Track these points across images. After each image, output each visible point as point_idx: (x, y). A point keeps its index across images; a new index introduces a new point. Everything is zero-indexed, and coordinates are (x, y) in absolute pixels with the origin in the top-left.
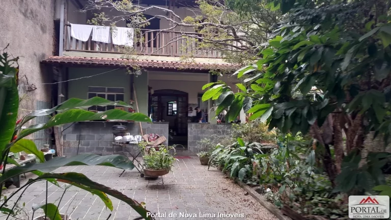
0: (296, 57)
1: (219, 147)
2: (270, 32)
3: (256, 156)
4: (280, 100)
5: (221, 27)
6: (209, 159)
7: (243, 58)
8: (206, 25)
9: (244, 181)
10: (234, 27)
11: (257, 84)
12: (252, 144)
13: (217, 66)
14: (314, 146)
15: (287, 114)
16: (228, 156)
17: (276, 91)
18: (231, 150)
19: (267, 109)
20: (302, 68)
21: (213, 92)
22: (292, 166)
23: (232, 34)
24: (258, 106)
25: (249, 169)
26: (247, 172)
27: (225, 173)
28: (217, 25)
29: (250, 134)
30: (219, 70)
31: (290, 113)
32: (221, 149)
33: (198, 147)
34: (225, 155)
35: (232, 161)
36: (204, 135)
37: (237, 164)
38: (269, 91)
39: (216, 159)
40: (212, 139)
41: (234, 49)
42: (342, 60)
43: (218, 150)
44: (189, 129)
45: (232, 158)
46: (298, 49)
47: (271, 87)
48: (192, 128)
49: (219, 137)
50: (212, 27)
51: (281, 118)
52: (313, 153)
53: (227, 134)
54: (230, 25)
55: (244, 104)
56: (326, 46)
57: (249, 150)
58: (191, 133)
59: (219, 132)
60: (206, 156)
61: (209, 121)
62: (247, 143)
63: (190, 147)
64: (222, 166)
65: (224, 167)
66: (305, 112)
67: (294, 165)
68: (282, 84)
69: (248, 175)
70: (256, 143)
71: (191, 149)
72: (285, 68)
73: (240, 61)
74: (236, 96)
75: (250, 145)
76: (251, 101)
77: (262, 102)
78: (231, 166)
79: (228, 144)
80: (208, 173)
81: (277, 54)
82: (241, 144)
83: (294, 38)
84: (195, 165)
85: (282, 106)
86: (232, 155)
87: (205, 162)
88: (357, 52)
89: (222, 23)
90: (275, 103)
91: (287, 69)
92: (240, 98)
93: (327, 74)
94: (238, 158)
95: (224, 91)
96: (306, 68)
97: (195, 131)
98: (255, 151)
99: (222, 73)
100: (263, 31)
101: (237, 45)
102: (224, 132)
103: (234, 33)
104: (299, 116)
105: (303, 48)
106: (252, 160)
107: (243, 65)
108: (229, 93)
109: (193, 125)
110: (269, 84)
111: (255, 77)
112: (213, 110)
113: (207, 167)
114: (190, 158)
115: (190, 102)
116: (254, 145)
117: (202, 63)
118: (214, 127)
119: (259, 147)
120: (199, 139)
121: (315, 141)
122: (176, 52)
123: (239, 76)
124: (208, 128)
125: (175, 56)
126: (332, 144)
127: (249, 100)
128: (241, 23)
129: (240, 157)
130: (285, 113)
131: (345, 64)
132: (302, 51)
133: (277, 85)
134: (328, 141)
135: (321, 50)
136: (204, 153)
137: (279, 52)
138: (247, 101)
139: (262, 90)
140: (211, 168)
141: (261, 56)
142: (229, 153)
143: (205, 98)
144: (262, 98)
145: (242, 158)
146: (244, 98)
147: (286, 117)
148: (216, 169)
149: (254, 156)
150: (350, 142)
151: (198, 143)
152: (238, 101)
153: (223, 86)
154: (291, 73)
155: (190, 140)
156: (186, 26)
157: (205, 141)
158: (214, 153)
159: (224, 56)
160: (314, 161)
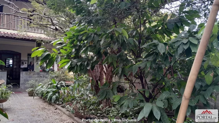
0: (82, 38)
1: (41, 85)
2: (71, 23)
3: (62, 88)
4: (75, 58)
5: (44, 17)
6: (34, 93)
7: (56, 35)
8: (35, 14)
9: (55, 102)
10: (51, 18)
11: (63, 49)
12: (60, 82)
13: (41, 38)
14: (91, 81)
15: (78, 65)
16: (46, 90)
17: (73, 53)
18: (48, 86)
19: (68, 62)
20: (85, 43)
21: (38, 52)
22: (80, 91)
23: (50, 21)
24: (63, 61)
25: (58, 96)
26: (57, 97)
27: (44, 99)
28: (42, 15)
29: (59, 77)
30: (42, 41)
31: (79, 64)
32: (41, 86)
33: (27, 85)
34: (44, 89)
35: (48, 92)
36: (31, 79)
37: (51, 93)
38: (69, 53)
39: (39, 92)
40: (36, 81)
41: (51, 30)
42: (101, 41)
43: (40, 87)
44: (21, 75)
45: (48, 90)
46: (83, 34)
47: (70, 51)
48: (23, 74)
49: (41, 79)
50: (38, 16)
51: (75, 66)
52: (90, 84)
53: (46, 78)
54: (49, 16)
55: (56, 59)
56: (95, 34)
57: (59, 86)
58: (22, 78)
59: (41, 76)
60: (32, 91)
61: (35, 70)
62: (57, 82)
63: (21, 87)
64: (42, 96)
65: (43, 96)
66: (86, 63)
67: (81, 91)
68: (76, 50)
69: (57, 99)
70: (63, 82)
71: (22, 88)
72: (77, 43)
73: (55, 37)
74: (52, 55)
75: (59, 83)
76: (60, 58)
77: (65, 59)
78: (48, 95)
79: (46, 83)
80: (33, 100)
81: (74, 35)
82: (54, 83)
83: (81, 28)
84: (25, 96)
85: (75, 61)
86: (49, 88)
87: (31, 94)
88: (106, 38)
89: (45, 14)
90: (72, 59)
91: (78, 43)
92: (54, 56)
93: (95, 46)
94: (52, 90)
95: (45, 52)
96: (87, 43)
97: (25, 76)
98: (62, 86)
99: (44, 43)
100: (68, 22)
101: (53, 27)
102: (44, 76)
103: (52, 21)
104: (83, 65)
105: (85, 34)
106: (60, 91)
107: (56, 39)
108: (48, 53)
109: (24, 73)
110: (70, 50)
111: (62, 46)
112: (38, 63)
113: (33, 97)
114: (21, 93)
115: (22, 58)
116: (62, 83)
117: (31, 36)
118: (38, 74)
119: (64, 84)
120: (28, 81)
121: (91, 78)
122: (14, 27)
123: (54, 45)
124: (34, 75)
125: (13, 30)
126: (99, 80)
127: (58, 57)
128: (55, 16)
129: (53, 89)
130: (77, 64)
131: (102, 43)
132: (85, 35)
133: (74, 50)
134: (98, 79)
135: (93, 35)
136: (31, 89)
137: (75, 34)
138: (57, 58)
139: (66, 52)
140: (35, 98)
141: (66, 35)
142: (47, 88)
143: (33, 55)
144: (66, 57)
145: (54, 90)
146: (56, 56)
147: (77, 66)
148: (38, 98)
149: (61, 89)
150: (107, 79)
151: (27, 83)
152: (53, 58)
153: (44, 49)
154: (80, 45)
155: (21, 82)
156: (22, 13)
157: (32, 82)
158: (37, 88)
159: (46, 33)
160: (90, 89)
